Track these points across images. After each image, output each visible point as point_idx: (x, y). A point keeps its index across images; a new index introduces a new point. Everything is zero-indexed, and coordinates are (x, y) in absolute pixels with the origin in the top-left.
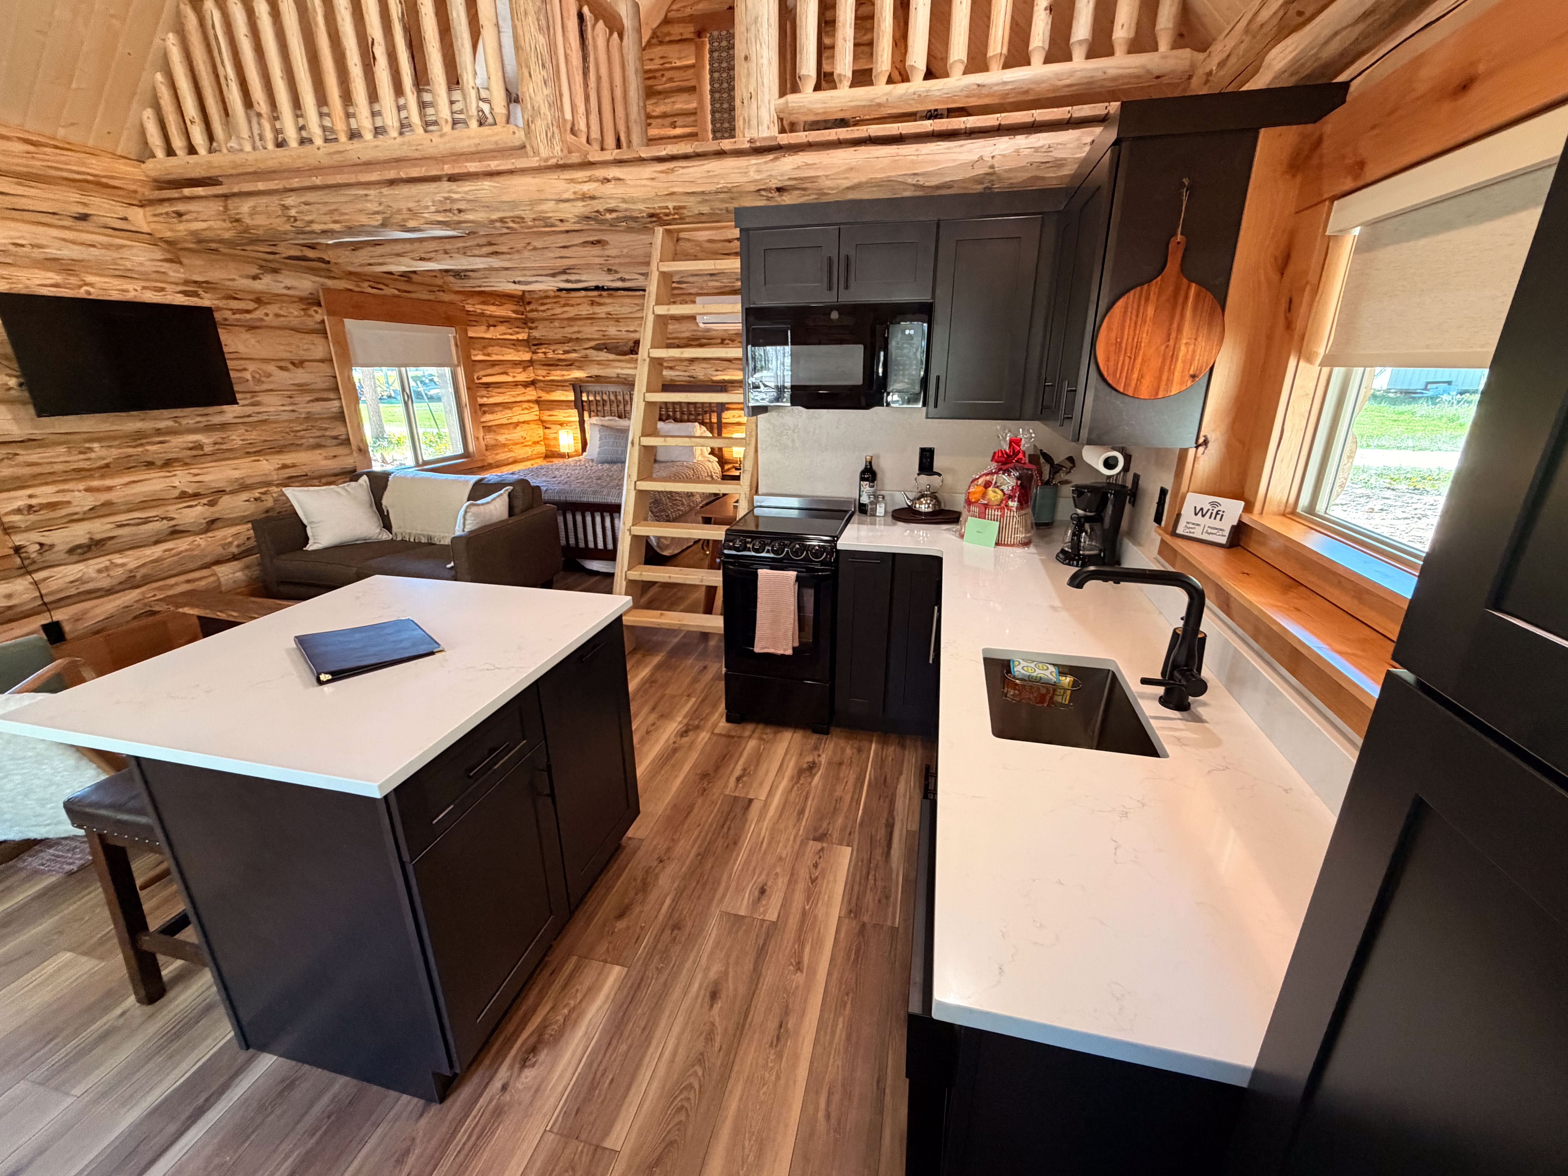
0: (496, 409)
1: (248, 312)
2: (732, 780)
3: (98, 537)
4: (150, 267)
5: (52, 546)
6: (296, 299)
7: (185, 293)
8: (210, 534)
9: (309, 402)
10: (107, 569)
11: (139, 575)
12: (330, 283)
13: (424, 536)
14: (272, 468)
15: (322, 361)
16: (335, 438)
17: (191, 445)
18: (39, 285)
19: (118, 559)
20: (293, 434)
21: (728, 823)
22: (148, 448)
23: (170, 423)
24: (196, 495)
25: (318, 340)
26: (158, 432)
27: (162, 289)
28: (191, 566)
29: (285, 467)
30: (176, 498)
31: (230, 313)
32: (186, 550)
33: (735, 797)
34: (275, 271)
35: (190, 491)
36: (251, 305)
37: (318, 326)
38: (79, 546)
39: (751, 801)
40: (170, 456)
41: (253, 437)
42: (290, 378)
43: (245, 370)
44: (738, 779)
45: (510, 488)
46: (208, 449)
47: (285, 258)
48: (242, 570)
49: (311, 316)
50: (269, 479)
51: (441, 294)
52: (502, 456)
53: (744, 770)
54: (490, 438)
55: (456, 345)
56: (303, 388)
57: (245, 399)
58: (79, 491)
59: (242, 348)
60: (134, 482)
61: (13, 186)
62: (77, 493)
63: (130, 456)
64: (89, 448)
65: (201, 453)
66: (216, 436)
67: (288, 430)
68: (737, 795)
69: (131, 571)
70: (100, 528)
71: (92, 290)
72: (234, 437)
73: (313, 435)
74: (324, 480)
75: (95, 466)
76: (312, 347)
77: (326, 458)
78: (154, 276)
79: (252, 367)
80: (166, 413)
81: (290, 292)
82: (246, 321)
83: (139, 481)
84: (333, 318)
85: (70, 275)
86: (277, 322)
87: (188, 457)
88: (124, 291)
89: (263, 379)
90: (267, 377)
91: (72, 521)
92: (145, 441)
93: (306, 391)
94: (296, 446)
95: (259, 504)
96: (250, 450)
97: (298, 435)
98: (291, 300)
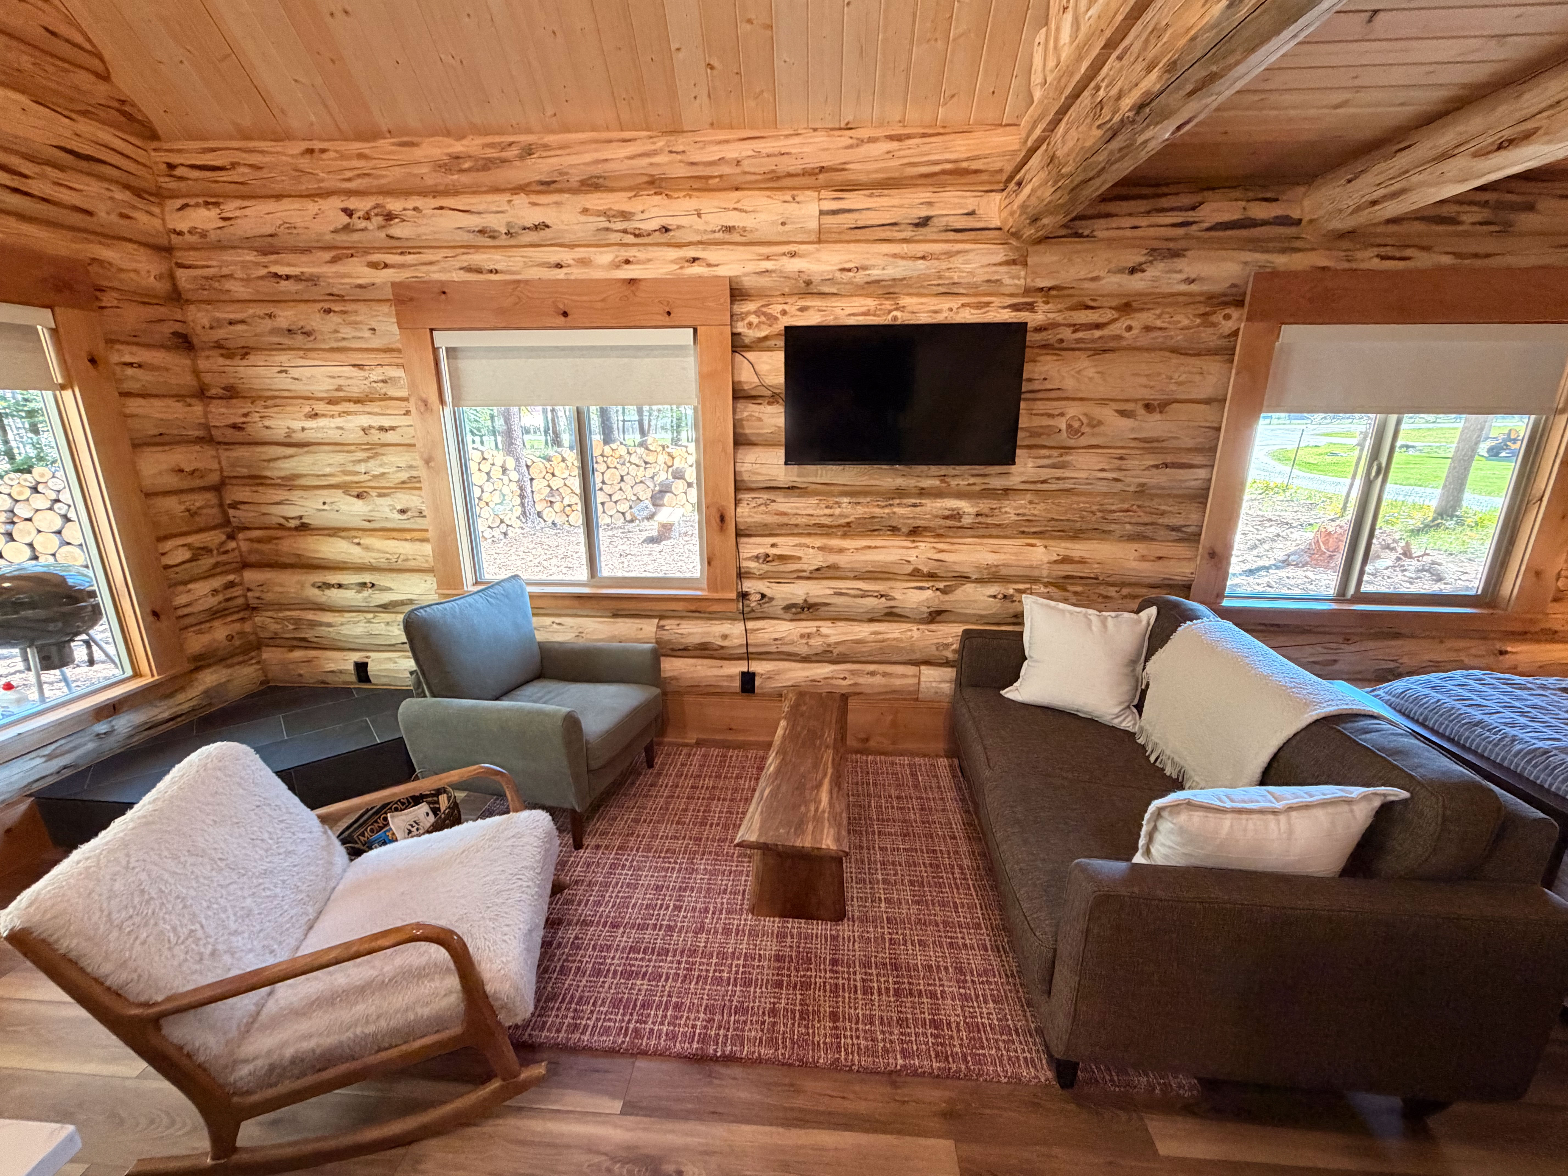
1: (1098, 326)
3: (812, 600)
4: (981, 276)
6: (1198, 299)
7: (1015, 307)
8: (933, 627)
9: (1147, 469)
10: (809, 636)
12: (1281, 261)
14: (1046, 560)
15: (1208, 402)
16: (1174, 529)
17: (947, 513)
19: (826, 628)
20: (1099, 514)
22: (896, 510)
24: (932, 576)
25: (1214, 367)
26: (917, 492)
27: (988, 304)
28: (895, 658)
29: (1066, 560)
30: (910, 575)
31: (1069, 331)
34: (1176, 254)
35: (925, 570)
36: (1110, 315)
37: (1223, 343)
38: (794, 605)
40: (919, 523)
41: (1036, 512)
42: (1133, 430)
43: (1062, 415)
46: (967, 521)
47: (1209, 229)
49: (1214, 325)
50: (1036, 573)
56: (1150, 445)
57: (1049, 457)
58: (813, 548)
59: (1070, 384)
60: (869, 547)
61: (863, 200)
62: (811, 550)
63: (873, 517)
64: (837, 503)
65: (959, 524)
66: (984, 505)
67: (1095, 508)
69: (829, 645)
70: (817, 590)
71: (901, 314)
72: (1007, 509)
73: (1133, 520)
74: (1125, 591)
75: (836, 523)
76: (1197, 378)
77: (1143, 558)
78: (983, 287)
79: (1073, 410)
80: (934, 470)
81: (1194, 288)
82: (1093, 341)
83: (876, 547)
84: (1259, 326)
85: (887, 299)
86: (1146, 340)
87: (941, 527)
88: (936, 312)
89: (1085, 429)
90: (1094, 427)
91: (799, 578)
92: (897, 501)
93: (1152, 451)
94: (1100, 533)
95: (1008, 604)
96: (1026, 530)
97: (1111, 516)
98: (1187, 300)
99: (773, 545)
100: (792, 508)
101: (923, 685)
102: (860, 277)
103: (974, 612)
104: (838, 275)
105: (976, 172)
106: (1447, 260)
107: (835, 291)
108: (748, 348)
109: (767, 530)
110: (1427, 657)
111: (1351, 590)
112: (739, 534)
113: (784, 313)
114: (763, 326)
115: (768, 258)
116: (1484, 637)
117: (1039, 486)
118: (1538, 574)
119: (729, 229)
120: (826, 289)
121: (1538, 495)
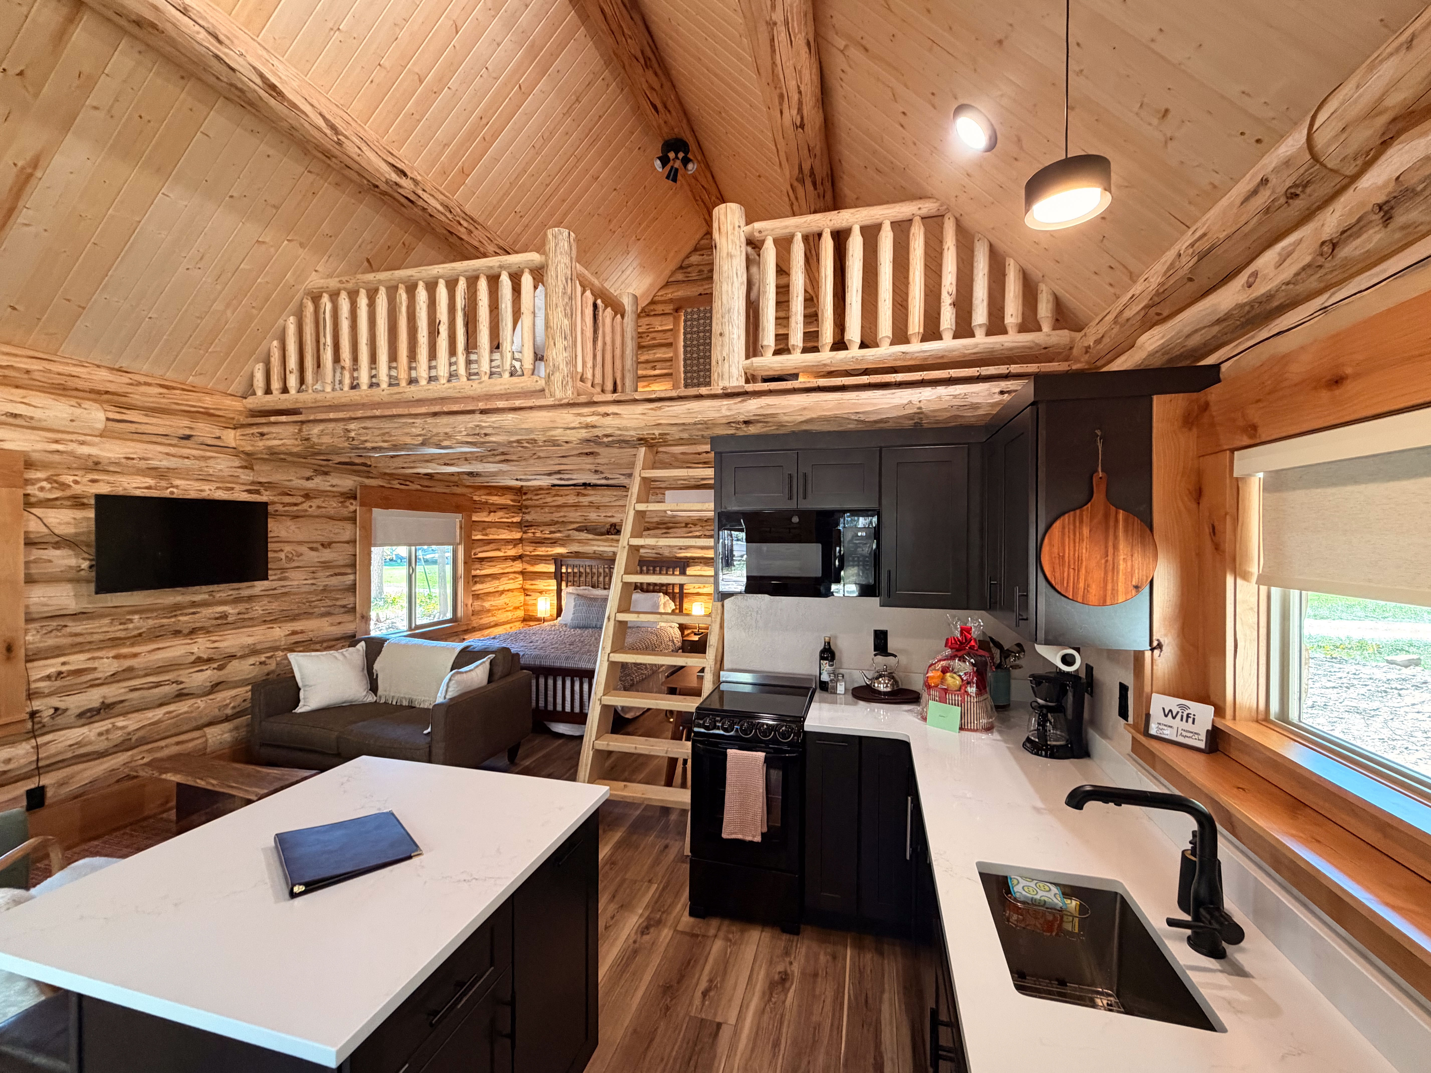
0: (486, 579)
1: (296, 505)
2: (698, 994)
3: (108, 701)
4: (227, 472)
5: (66, 710)
6: (336, 494)
7: (249, 491)
8: (211, 697)
9: (328, 577)
10: (108, 731)
11: (134, 738)
12: (368, 482)
13: (406, 699)
14: (282, 635)
15: (348, 542)
16: (344, 606)
17: (217, 615)
18: (136, 488)
19: (120, 722)
20: (308, 604)
21: (695, 1058)
22: (181, 618)
23: (206, 596)
24: (210, 660)
25: (349, 526)
26: (194, 604)
27: (232, 489)
28: (185, 728)
29: (294, 633)
30: (193, 663)
31: (281, 506)
32: (185, 713)
33: (702, 1019)
34: (326, 473)
35: (205, 657)
36: (300, 499)
37: (350, 515)
38: (90, 710)
39: (719, 1025)
40: (196, 625)
41: (272, 608)
42: (318, 557)
43: (282, 550)
44: (705, 994)
45: (492, 656)
46: (230, 619)
47: (337, 464)
48: (231, 731)
49: (347, 507)
50: (278, 644)
51: (455, 488)
52: (486, 620)
53: (711, 981)
54: (477, 604)
55: (461, 528)
56: (326, 565)
57: (275, 575)
58: (108, 658)
59: (285, 534)
60: (159, 649)
61: (141, 417)
62: (105, 660)
63: (163, 626)
64: (129, 619)
65: (225, 622)
66: (241, 607)
67: (304, 601)
68: (703, 1016)
69: (129, 734)
70: (113, 692)
71: (175, 490)
72: (257, 608)
73: (325, 605)
74: (325, 645)
75: (129, 635)
76: (342, 531)
77: (332, 625)
78: (230, 479)
79: (288, 548)
80: (204, 588)
81: (334, 489)
82: (293, 512)
83: (163, 648)
84: (364, 508)
85: (161, 479)
86: (319, 512)
87: (212, 626)
88: (201, 491)
89: (294, 558)
90: (298, 556)
91: (92, 686)
92: (179, 612)
93: (328, 567)
94: (308, 615)
95: (263, 667)
96: (268, 619)
97: (313, 604)
98: (334, 495)
99: (64, 664)
100: (86, 629)
101: (209, 742)
102: (143, 464)
103: (241, 678)
104: (123, 460)
105: (218, 416)
106: (419, 487)
107: (120, 471)
108: (32, 505)
109: (57, 652)
111: (413, 626)
112: (29, 660)
113: (76, 482)
114: (55, 490)
115: (57, 442)
116: (457, 634)
117: (271, 592)
118: (466, 606)
119: (15, 416)
120: (111, 469)
121: (460, 576)
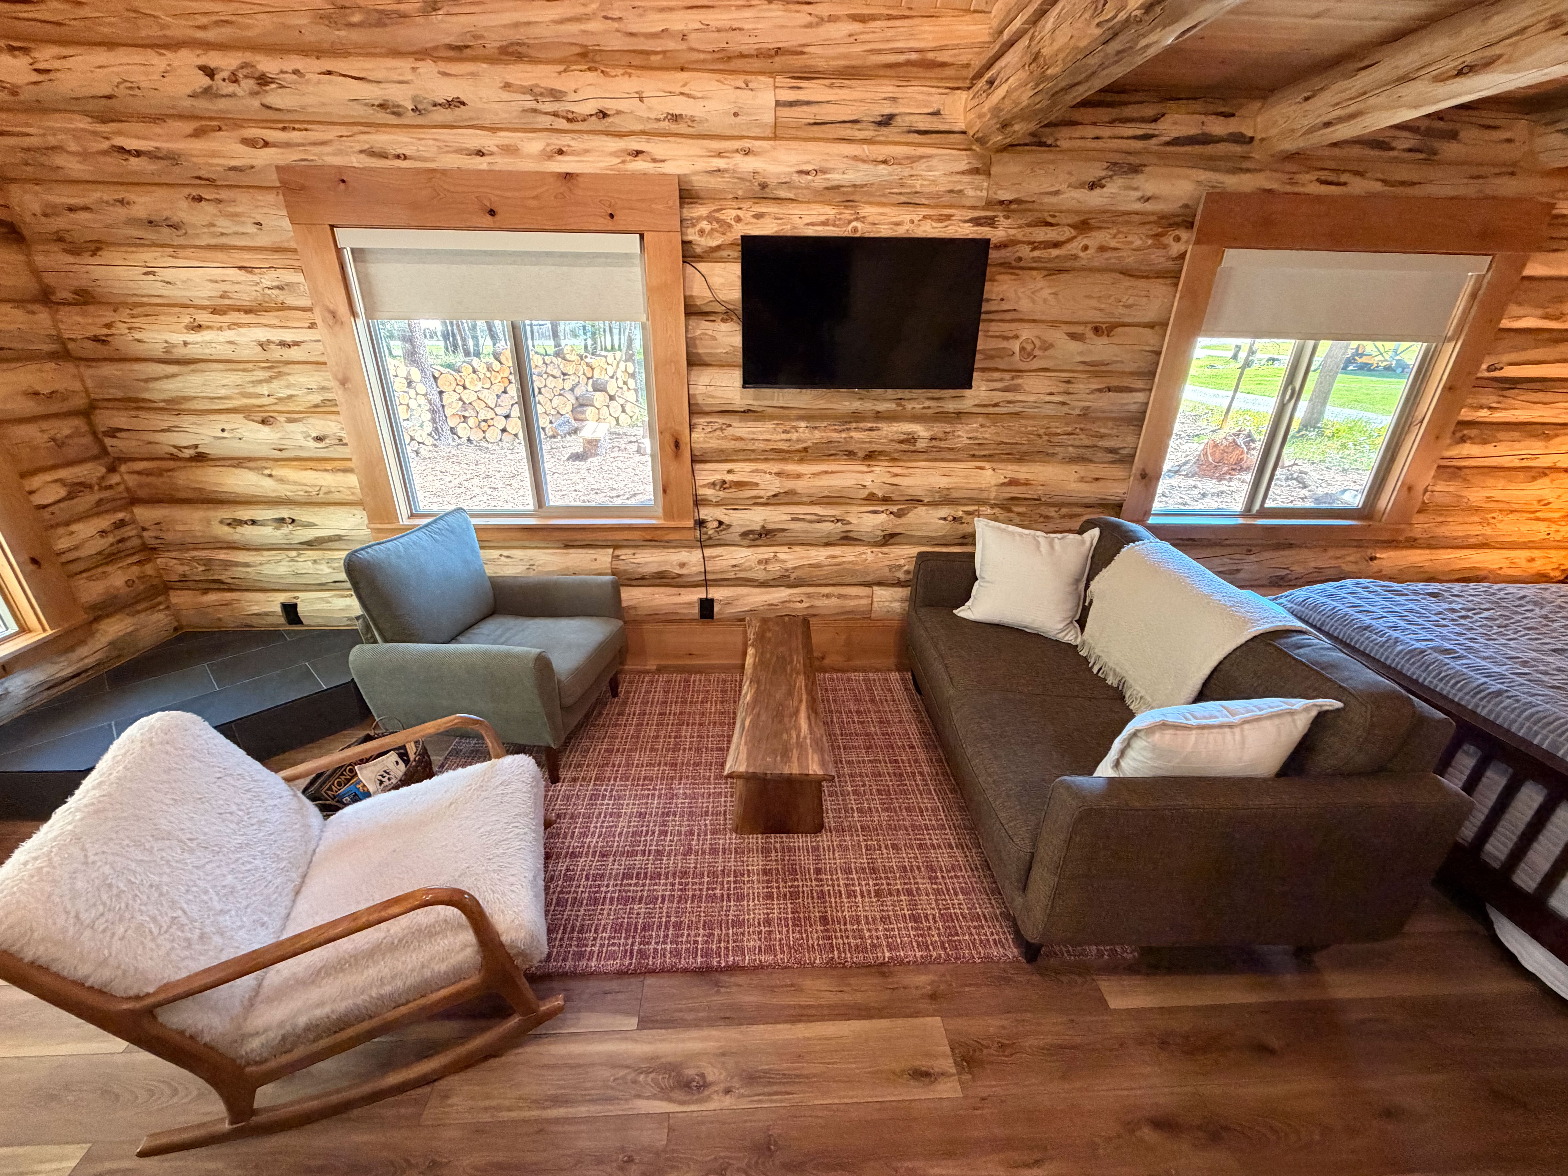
1: (1056, 245)
3: (770, 526)
4: (944, 185)
5: (729, 526)
6: (1151, 219)
7: (977, 222)
8: (885, 549)
9: (1092, 392)
10: (767, 561)
11: (793, 576)
12: (1232, 182)
14: (994, 482)
15: (1151, 326)
16: (1112, 451)
17: (903, 437)
19: (783, 553)
20: (1046, 438)
22: (853, 434)
23: (892, 406)
24: (886, 500)
25: (1158, 288)
26: (878, 416)
27: (949, 217)
28: (850, 580)
29: (1013, 482)
30: (865, 499)
31: (1028, 248)
32: (849, 562)
34: (1135, 169)
35: (881, 494)
36: (1068, 232)
37: (1170, 265)
38: (752, 532)
40: (875, 447)
41: (987, 436)
42: (1081, 353)
43: (1016, 337)
46: (921, 445)
47: (1168, 144)
48: (902, 601)
49: (1165, 247)
50: (984, 495)
52: (1455, 529)
54: (1445, 490)
55: (1474, 295)
56: (1095, 369)
57: (1001, 380)
58: (770, 473)
59: (1025, 305)
60: (826, 472)
62: (768, 476)
63: (832, 442)
64: (794, 427)
65: (914, 448)
66: (938, 429)
67: (1041, 431)
69: (787, 570)
70: (775, 516)
72: (960, 433)
73: (1077, 443)
74: (1064, 511)
75: (793, 448)
76: (1142, 301)
77: (1082, 480)
78: (946, 199)
79: (1027, 333)
80: (893, 393)
81: (1149, 207)
82: (1050, 260)
83: (832, 472)
84: (1205, 248)
85: (846, 207)
86: (1099, 261)
87: (897, 451)
88: (897, 224)
89: (1037, 352)
90: (1046, 349)
91: (755, 504)
92: (854, 425)
93: (1098, 375)
94: (1045, 456)
95: (957, 525)
96: (976, 453)
97: (1055, 439)
98: (1143, 219)
99: (729, 472)
100: (749, 433)
101: (875, 605)
102: (819, 182)
103: (924, 534)
104: (796, 177)
105: (943, 65)
106: (1378, 187)
107: (791, 196)
108: (700, 258)
109: (722, 456)
110: (1314, 564)
111: (1257, 507)
112: (694, 460)
113: (738, 219)
114: (716, 234)
115: (719, 155)
116: (1359, 545)
117: (991, 410)
118: (1410, 489)
119: (675, 118)
120: (783, 194)
121: (1420, 418)
